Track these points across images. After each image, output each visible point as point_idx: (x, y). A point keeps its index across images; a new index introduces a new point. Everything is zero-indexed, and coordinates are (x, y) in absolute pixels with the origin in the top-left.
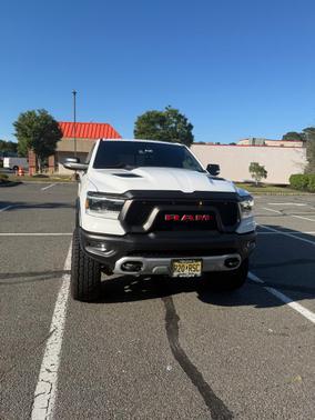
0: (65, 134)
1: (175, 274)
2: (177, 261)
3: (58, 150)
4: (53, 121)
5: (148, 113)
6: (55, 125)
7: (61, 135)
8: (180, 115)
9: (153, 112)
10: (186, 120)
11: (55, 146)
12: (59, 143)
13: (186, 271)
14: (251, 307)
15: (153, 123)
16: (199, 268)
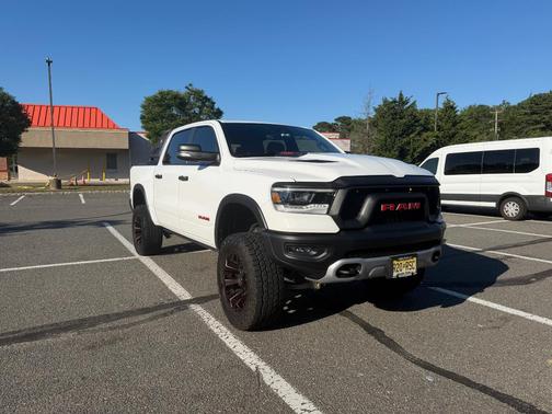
0: (34, 122)
1: (395, 274)
2: (396, 259)
3: (22, 145)
4: (14, 103)
5: (161, 93)
6: (17, 109)
7: (29, 123)
8: (206, 97)
9: (169, 93)
10: (214, 103)
11: (19, 140)
12: (23, 136)
13: (404, 270)
14: (438, 308)
15: (169, 107)
16: (415, 265)
